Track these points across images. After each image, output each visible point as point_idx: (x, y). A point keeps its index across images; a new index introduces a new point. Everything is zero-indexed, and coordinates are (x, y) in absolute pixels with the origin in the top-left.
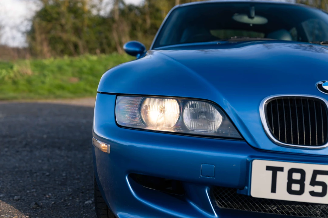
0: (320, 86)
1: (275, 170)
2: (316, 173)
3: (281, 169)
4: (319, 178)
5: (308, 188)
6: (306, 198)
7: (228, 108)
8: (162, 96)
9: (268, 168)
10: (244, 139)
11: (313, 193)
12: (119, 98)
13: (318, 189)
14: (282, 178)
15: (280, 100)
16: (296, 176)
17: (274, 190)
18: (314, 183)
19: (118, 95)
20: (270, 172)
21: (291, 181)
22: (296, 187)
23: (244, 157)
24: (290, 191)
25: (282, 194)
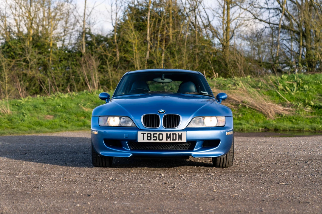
0: (159, 111)
1: (144, 134)
2: (154, 134)
3: (145, 134)
4: (155, 135)
5: (152, 138)
6: (152, 141)
7: (133, 118)
8: (114, 116)
9: (142, 134)
10: (137, 127)
11: (154, 140)
12: (100, 117)
13: (155, 138)
14: (146, 136)
15: (147, 115)
16: (149, 135)
17: (144, 140)
18: (154, 137)
19: (99, 116)
20: (143, 135)
21: (148, 137)
22: (149, 138)
23: (136, 131)
24: (148, 139)
25: (146, 141)
